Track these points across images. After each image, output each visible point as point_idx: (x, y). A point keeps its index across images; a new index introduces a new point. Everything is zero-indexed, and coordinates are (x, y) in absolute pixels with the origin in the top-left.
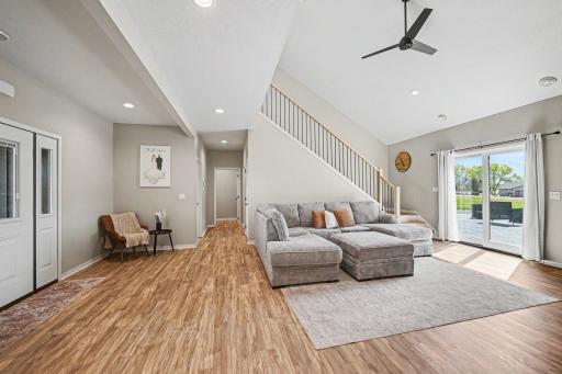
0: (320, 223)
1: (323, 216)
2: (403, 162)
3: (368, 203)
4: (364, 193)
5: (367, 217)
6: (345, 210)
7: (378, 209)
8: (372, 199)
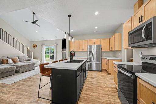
0: (6, 62)
1: (7, 60)
2: (35, 46)
3: (24, 56)
4: (23, 53)
5: (23, 60)
6: (16, 58)
7: (27, 57)
8: (25, 55)
